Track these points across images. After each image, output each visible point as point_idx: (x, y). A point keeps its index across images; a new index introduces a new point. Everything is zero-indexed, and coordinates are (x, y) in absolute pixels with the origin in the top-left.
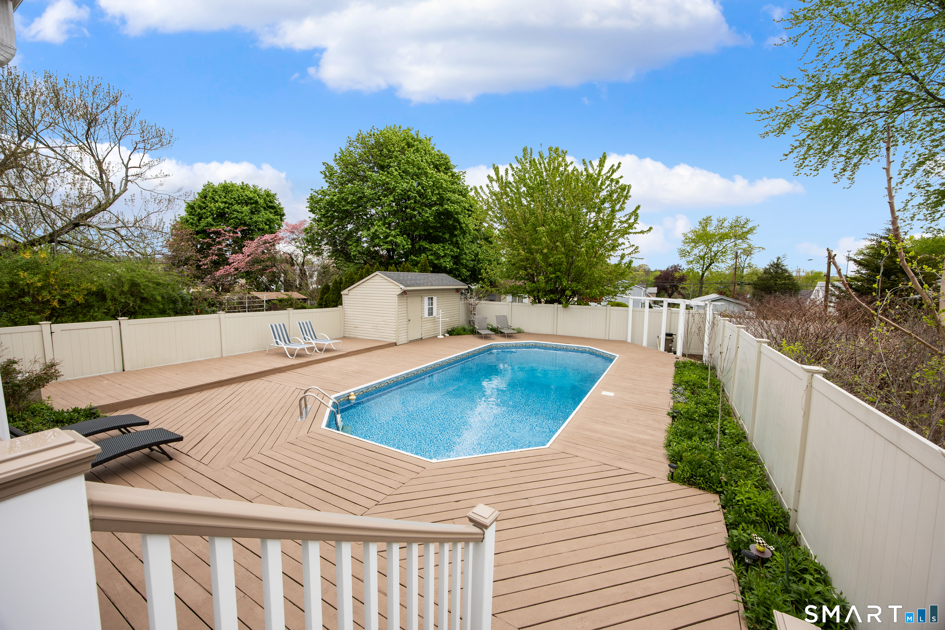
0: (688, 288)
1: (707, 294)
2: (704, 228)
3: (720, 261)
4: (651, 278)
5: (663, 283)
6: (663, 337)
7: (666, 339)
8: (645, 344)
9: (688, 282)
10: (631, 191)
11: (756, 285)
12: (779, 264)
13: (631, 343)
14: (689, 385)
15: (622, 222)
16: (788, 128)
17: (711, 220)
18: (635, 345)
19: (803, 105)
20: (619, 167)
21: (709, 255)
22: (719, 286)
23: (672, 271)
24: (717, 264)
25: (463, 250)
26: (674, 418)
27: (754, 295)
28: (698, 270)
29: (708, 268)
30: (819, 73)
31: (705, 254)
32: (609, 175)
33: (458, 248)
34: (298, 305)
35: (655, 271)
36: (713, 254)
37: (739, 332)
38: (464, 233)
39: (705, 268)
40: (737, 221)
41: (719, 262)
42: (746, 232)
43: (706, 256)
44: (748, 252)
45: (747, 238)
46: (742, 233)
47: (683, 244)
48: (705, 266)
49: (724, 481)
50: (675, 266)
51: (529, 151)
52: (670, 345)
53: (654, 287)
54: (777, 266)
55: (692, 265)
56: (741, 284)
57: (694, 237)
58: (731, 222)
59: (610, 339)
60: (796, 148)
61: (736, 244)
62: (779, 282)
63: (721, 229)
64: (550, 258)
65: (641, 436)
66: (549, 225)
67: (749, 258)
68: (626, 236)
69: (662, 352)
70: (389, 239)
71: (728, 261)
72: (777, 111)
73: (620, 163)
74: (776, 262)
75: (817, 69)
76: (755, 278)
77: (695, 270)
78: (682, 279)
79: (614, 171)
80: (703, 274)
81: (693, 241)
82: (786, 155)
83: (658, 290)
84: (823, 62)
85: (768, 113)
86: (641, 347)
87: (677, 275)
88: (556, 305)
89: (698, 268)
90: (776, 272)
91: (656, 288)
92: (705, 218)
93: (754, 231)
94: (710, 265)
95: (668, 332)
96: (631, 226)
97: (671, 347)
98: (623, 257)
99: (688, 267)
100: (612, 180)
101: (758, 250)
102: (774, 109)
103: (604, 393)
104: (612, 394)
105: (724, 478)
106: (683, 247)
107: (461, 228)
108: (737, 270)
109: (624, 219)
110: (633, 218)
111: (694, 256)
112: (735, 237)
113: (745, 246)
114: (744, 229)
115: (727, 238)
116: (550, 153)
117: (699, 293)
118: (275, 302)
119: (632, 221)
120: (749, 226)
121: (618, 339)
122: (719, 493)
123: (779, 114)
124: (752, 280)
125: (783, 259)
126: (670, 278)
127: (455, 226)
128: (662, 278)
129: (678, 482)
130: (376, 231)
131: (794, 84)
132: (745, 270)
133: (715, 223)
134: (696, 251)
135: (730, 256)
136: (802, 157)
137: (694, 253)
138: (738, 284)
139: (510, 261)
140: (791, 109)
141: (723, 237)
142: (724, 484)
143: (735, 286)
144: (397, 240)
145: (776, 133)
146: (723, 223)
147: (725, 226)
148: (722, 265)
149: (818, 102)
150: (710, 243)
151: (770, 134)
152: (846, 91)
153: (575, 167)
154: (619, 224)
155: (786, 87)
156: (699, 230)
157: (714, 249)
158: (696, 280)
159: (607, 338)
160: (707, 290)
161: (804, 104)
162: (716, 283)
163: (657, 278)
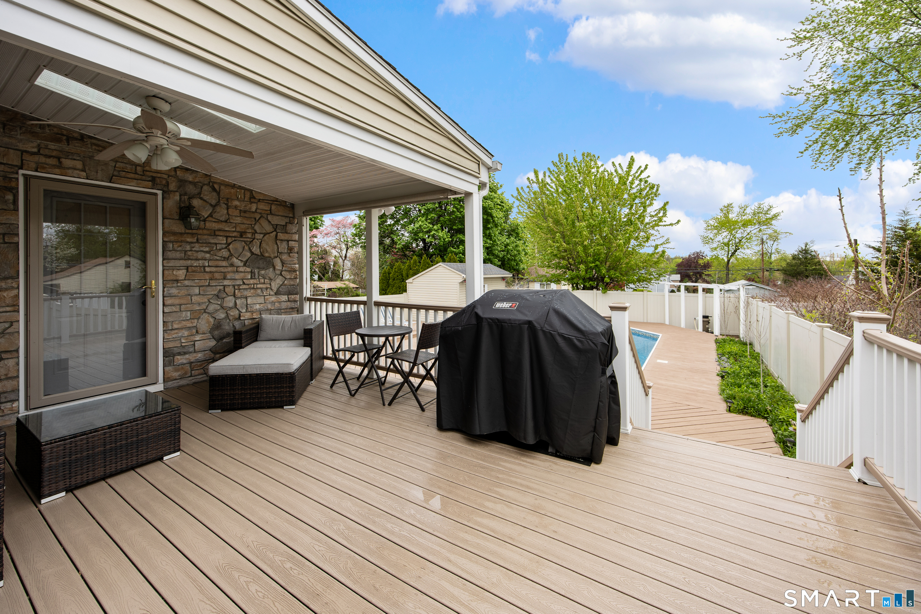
0: (713, 275)
1: (735, 280)
2: (726, 216)
3: (746, 247)
4: (673, 266)
5: (686, 270)
6: (700, 320)
7: (703, 321)
8: (683, 325)
9: (713, 268)
10: (660, 189)
11: (785, 271)
12: (808, 250)
13: (669, 325)
14: (732, 355)
15: (652, 216)
16: (800, 129)
17: (732, 207)
18: (673, 327)
19: (812, 110)
20: (646, 168)
21: (734, 242)
22: (746, 272)
23: (695, 258)
24: (743, 251)
25: (495, 241)
26: (722, 377)
27: (785, 281)
28: (722, 257)
29: (733, 254)
30: (825, 82)
31: (729, 241)
32: (637, 175)
33: (491, 239)
34: (353, 293)
35: (676, 258)
36: (737, 240)
37: (771, 309)
38: (496, 226)
39: (730, 255)
40: (760, 207)
41: (744, 249)
42: (770, 219)
43: (731, 243)
44: (775, 238)
45: (771, 224)
46: (766, 219)
47: (705, 231)
48: (730, 252)
49: (770, 410)
50: (698, 253)
51: (565, 157)
52: (707, 326)
53: (676, 274)
54: (806, 251)
55: (716, 252)
56: (770, 270)
57: (716, 224)
58: (753, 209)
59: (649, 321)
60: (810, 146)
61: (760, 230)
62: (810, 268)
63: (744, 216)
64: (590, 249)
65: (699, 388)
66: (588, 221)
67: (776, 243)
68: (656, 228)
69: (700, 332)
70: (432, 233)
71: (755, 248)
72: (789, 115)
73: (647, 165)
74: (804, 248)
75: (822, 79)
76: (784, 264)
77: (721, 257)
78: (707, 266)
79: (642, 172)
80: (729, 261)
81: (716, 228)
82: (802, 153)
83: (681, 277)
84: (827, 74)
85: (780, 117)
86: (680, 328)
87: (701, 262)
88: (595, 290)
89: (723, 256)
90: (806, 258)
91: (679, 275)
92: (726, 205)
93: (778, 218)
94: (735, 251)
95: (704, 315)
96: (660, 220)
97: (708, 328)
98: (656, 247)
99: (712, 254)
100: (641, 180)
101: (784, 235)
102: (786, 114)
103: (659, 361)
104: (666, 362)
105: (769, 408)
106: (705, 234)
107: (494, 221)
108: (764, 256)
109: (653, 214)
110: (662, 212)
111: (718, 243)
112: (759, 223)
113: (770, 231)
114: (767, 215)
115: (751, 225)
116: (583, 158)
117: (726, 280)
118: (335, 290)
119: (661, 214)
120: (773, 212)
121: (656, 322)
122: (766, 418)
123: (791, 118)
124: (781, 266)
125: (811, 245)
126: (693, 265)
127: (488, 220)
128: (684, 265)
129: (734, 413)
130: (420, 226)
131: (802, 92)
132: (773, 256)
133: (736, 210)
134: (719, 238)
135: (756, 243)
136: (818, 152)
137: (717, 240)
138: (767, 271)
139: (553, 252)
140: (801, 113)
141: (745, 224)
142: (769, 411)
143: (763, 273)
144: (440, 234)
145: (790, 133)
146: (745, 210)
147: (748, 213)
148: (748, 252)
149: (826, 106)
150: (734, 229)
151: (784, 134)
152: (853, 95)
153: (605, 169)
154: (649, 218)
155: (795, 95)
156: (721, 217)
157: (739, 235)
158: (722, 267)
159: (645, 321)
160: (734, 276)
161: (813, 108)
162: (743, 269)
163: (679, 265)
